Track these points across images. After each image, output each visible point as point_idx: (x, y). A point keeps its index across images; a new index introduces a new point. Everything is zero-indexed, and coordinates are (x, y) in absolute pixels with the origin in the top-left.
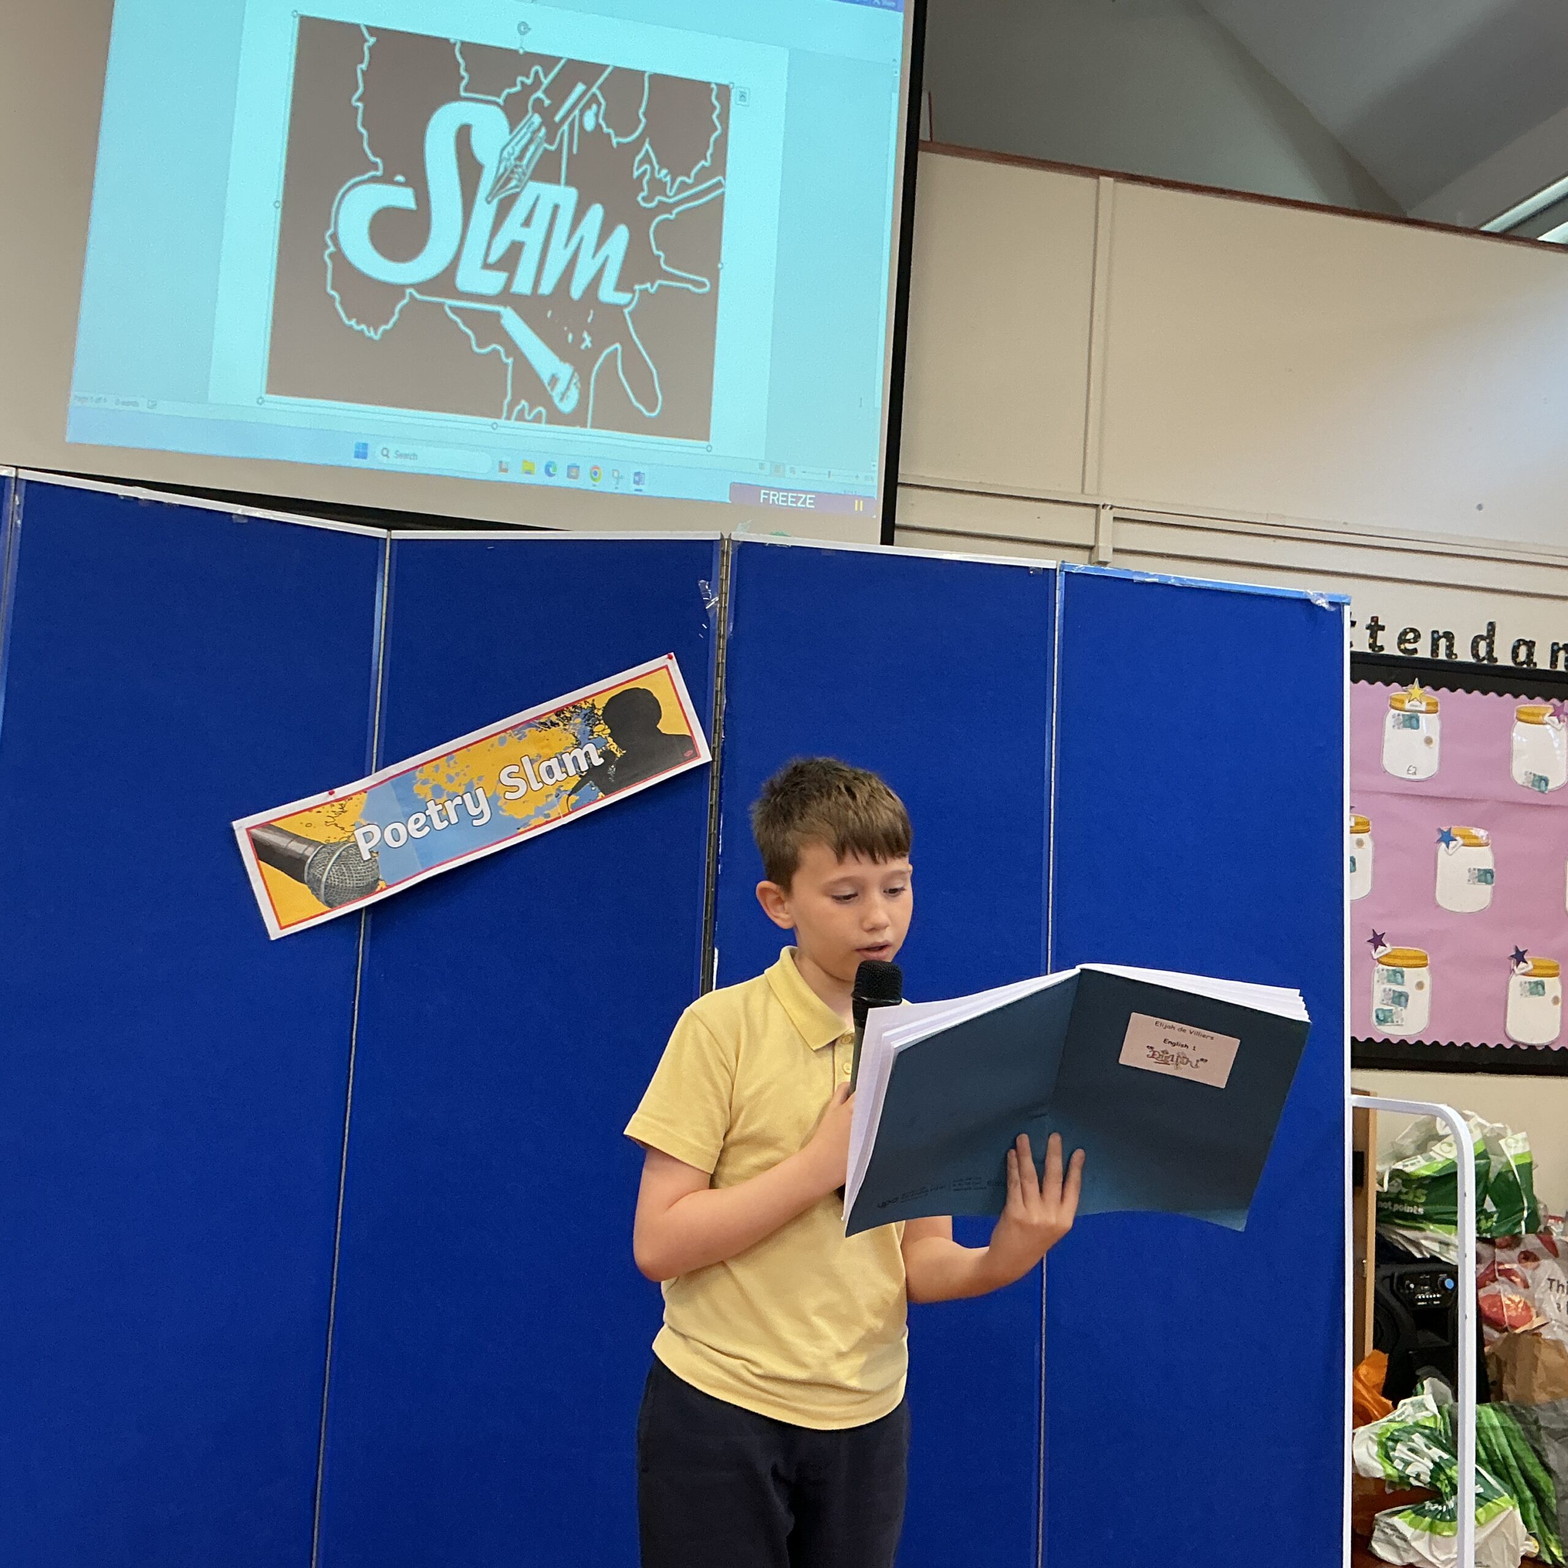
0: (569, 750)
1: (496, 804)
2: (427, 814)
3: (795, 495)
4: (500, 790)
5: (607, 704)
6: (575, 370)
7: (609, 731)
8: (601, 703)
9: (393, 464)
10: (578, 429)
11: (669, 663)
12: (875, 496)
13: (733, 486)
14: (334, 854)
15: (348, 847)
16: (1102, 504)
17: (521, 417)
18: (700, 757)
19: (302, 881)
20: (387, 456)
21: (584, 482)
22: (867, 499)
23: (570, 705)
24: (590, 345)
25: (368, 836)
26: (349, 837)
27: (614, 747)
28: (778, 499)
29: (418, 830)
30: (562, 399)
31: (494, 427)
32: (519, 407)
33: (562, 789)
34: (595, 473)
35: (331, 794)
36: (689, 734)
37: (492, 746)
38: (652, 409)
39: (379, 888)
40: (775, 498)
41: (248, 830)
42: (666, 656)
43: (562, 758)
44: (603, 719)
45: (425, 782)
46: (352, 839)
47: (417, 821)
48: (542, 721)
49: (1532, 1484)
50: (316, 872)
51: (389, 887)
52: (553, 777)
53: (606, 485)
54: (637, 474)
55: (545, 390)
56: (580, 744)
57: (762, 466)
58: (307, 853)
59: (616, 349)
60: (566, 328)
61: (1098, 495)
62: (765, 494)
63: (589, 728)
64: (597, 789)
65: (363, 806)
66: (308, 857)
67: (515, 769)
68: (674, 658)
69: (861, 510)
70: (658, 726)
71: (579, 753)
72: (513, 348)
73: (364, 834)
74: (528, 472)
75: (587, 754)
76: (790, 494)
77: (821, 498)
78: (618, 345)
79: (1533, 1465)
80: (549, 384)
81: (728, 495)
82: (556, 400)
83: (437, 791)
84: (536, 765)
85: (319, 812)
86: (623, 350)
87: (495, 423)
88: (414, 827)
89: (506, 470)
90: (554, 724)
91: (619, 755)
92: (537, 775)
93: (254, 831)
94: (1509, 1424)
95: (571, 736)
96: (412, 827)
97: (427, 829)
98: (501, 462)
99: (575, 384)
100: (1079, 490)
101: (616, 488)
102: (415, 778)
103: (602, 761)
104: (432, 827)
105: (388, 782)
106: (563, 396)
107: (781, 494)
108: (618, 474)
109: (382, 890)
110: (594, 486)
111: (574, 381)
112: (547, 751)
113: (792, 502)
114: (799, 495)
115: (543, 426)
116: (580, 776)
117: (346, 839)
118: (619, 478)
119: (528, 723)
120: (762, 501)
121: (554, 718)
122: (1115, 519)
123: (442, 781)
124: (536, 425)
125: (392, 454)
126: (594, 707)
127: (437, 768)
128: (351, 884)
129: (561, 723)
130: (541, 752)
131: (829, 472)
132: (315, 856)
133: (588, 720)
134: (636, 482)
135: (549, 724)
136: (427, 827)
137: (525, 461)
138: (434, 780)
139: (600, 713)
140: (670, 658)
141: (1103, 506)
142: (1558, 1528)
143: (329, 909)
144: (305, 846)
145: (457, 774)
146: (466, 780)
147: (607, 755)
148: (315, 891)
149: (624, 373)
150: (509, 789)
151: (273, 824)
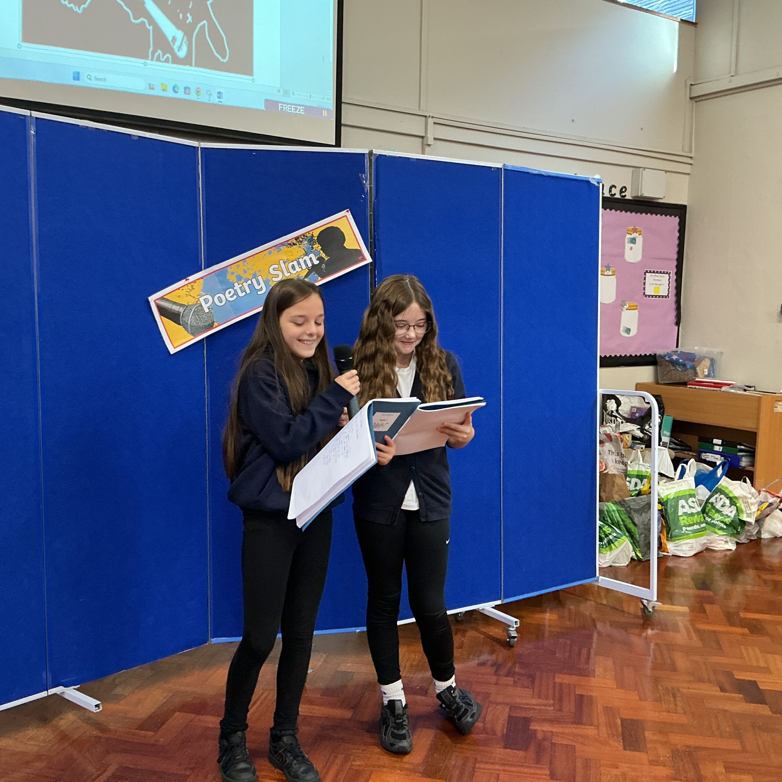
0: (302, 257)
1: (268, 284)
2: (235, 289)
3: (295, 107)
4: (270, 277)
5: (319, 234)
6: (184, 35)
7: (320, 247)
8: (316, 234)
9: (94, 84)
10: (188, 67)
11: (346, 214)
12: (332, 109)
13: (267, 101)
14: (191, 309)
15: (198, 306)
16: (428, 115)
17: (158, 59)
18: (366, 260)
19: (179, 324)
20: (90, 79)
21: (193, 97)
22: (328, 110)
23: (301, 235)
24: (191, 21)
25: (206, 301)
26: (197, 301)
27: (323, 255)
28: (287, 109)
29: (231, 297)
30: (179, 51)
31: (145, 64)
32: (156, 54)
33: (300, 276)
34: (198, 92)
35: (186, 280)
36: (359, 248)
37: (265, 255)
38: (224, 57)
39: (214, 326)
40: (286, 108)
41: (155, 301)
42: (346, 211)
43: (299, 261)
44: (318, 242)
45: (233, 273)
46: (199, 302)
47: (230, 293)
48: (289, 243)
49: (629, 531)
50: (185, 319)
51: (219, 325)
52: (295, 270)
53: (204, 98)
54: (219, 93)
55: (170, 44)
56: (307, 254)
57: (279, 91)
58: (180, 311)
59: (205, 23)
60: (178, 11)
61: (426, 111)
62: (281, 106)
63: (311, 246)
64: (318, 276)
65: (202, 285)
66: (181, 312)
67: (277, 266)
68: (349, 212)
69: (326, 115)
70: (344, 245)
71: (306, 258)
72: (152, 21)
73: (204, 299)
74: (164, 90)
75: (311, 259)
76: (293, 106)
77: (307, 109)
78: (205, 22)
79: (629, 523)
80: (172, 42)
81: (264, 106)
82: (176, 50)
83: (239, 278)
84: (286, 264)
85: (182, 290)
86: (208, 25)
87: (145, 62)
88: (229, 296)
89: (153, 89)
90: (294, 244)
91: (326, 259)
92: (287, 269)
93: (157, 301)
94: (619, 508)
95: (303, 250)
96: (227, 295)
97: (235, 297)
98: (150, 84)
99: (185, 42)
100: (418, 108)
101: (209, 100)
102: (227, 270)
103: (318, 262)
104: (237, 295)
105: (213, 273)
106: (179, 48)
107: (289, 106)
108: (210, 92)
109: (216, 327)
110: (198, 98)
111: (184, 40)
112: (292, 258)
113: (294, 110)
114: (297, 107)
115: (170, 65)
116: (308, 269)
117: (196, 302)
118: (210, 95)
119: (282, 244)
120: (280, 109)
121: (294, 241)
122: (435, 123)
123: (241, 272)
124: (166, 64)
125: (93, 78)
126: (312, 235)
127: (238, 266)
128: (201, 324)
129: (298, 244)
130: (288, 258)
131: (311, 95)
132: (184, 312)
133: (310, 242)
134: (219, 98)
135: (292, 244)
136: (235, 296)
137: (162, 84)
138: (237, 272)
139: (316, 238)
140: (348, 211)
141: (429, 116)
142: (639, 545)
143: (193, 337)
144: (179, 307)
145: (248, 269)
146: (253, 272)
147: (320, 259)
148: (186, 329)
149: (209, 37)
150: (274, 276)
151: (165, 297)
